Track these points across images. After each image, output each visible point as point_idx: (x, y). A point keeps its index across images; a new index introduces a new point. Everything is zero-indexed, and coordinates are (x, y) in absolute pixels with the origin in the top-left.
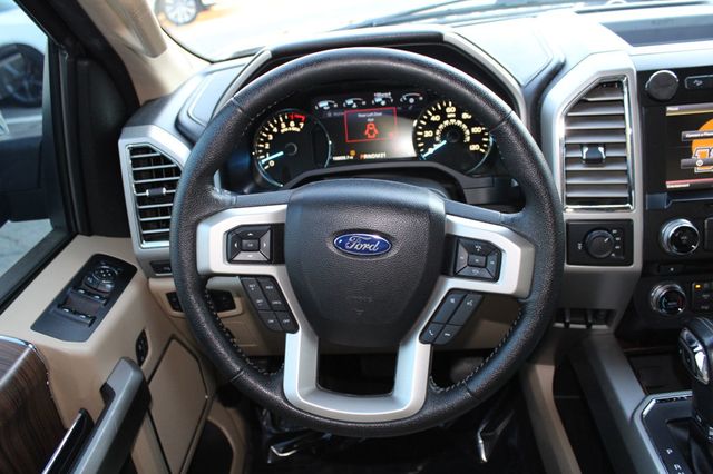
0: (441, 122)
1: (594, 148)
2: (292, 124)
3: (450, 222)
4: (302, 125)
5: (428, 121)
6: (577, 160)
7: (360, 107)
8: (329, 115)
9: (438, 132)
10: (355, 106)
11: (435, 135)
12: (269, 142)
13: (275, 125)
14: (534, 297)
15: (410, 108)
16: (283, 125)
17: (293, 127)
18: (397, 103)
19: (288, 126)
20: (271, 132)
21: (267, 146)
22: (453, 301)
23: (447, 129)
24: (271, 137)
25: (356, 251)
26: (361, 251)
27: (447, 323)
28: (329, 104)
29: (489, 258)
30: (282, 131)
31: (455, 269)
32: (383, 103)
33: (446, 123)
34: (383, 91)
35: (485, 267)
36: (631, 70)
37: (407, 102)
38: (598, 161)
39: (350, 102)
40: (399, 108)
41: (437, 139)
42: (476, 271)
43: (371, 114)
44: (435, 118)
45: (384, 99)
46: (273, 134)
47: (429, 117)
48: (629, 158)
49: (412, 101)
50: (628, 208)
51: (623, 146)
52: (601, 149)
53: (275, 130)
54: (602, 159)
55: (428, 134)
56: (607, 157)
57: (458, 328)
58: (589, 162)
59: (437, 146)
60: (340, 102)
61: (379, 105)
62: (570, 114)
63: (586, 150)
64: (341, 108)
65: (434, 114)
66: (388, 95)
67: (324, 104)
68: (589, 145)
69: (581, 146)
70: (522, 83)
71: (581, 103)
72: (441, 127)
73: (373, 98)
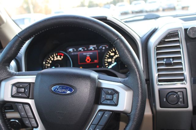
0: (115, 55)
1: (168, 59)
2: (59, 57)
3: (100, 83)
4: (62, 57)
5: (109, 55)
6: (162, 64)
7: (84, 51)
8: (73, 54)
9: (113, 60)
10: (82, 50)
11: (112, 61)
12: (50, 64)
13: (52, 57)
14: (133, 113)
15: (103, 51)
16: (55, 57)
17: (59, 58)
18: (98, 49)
19: (57, 57)
20: (51, 60)
21: (49, 65)
22: (100, 114)
23: (117, 58)
24: (51, 62)
25: (60, 92)
26: (62, 92)
27: (97, 124)
28: (73, 50)
29: (114, 95)
30: (55, 60)
31: (101, 101)
32: (93, 49)
33: (116, 56)
34: (93, 44)
35: (112, 100)
36: (181, 28)
37: (102, 49)
38: (170, 64)
39: (80, 49)
40: (99, 51)
41: (113, 62)
42: (109, 102)
43: (88, 53)
44: (112, 54)
45: (93, 48)
46: (52, 61)
47: (110, 54)
48: (183, 63)
49: (104, 48)
50: (184, 83)
51: (180, 58)
52: (171, 60)
53: (52, 59)
54: (171, 63)
55: (110, 60)
56: (174, 63)
57: (102, 126)
58: (167, 65)
59: (113, 65)
60: (77, 49)
61: (91, 50)
62: (158, 46)
63: (165, 60)
64: (77, 51)
65: (112, 52)
66: (95, 46)
67: (71, 50)
68: (167, 58)
69: (163, 59)
70: (141, 37)
71: (162, 42)
72: (114, 57)
73: (89, 47)
